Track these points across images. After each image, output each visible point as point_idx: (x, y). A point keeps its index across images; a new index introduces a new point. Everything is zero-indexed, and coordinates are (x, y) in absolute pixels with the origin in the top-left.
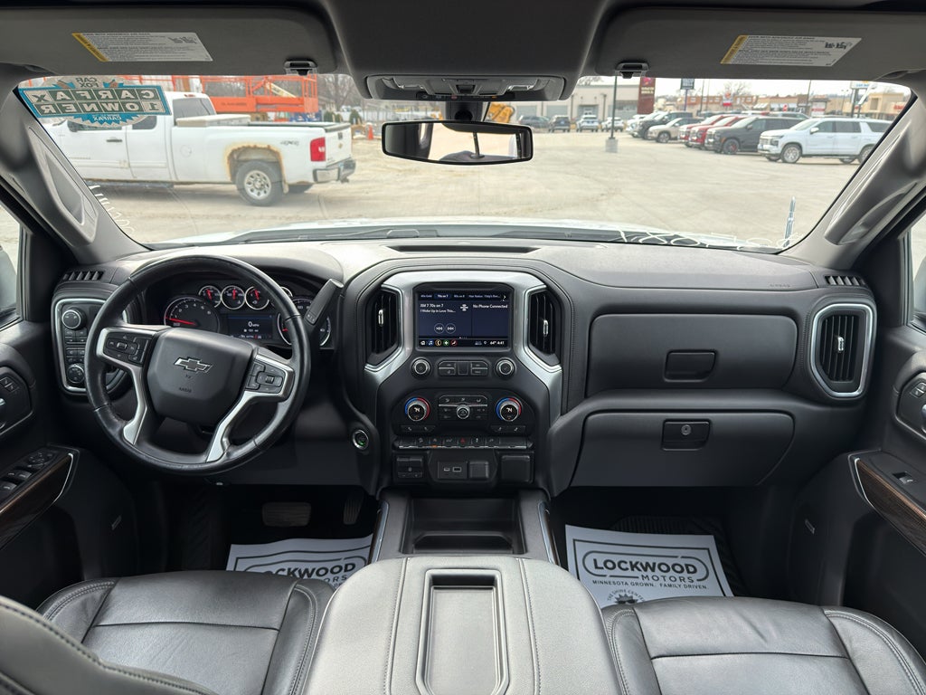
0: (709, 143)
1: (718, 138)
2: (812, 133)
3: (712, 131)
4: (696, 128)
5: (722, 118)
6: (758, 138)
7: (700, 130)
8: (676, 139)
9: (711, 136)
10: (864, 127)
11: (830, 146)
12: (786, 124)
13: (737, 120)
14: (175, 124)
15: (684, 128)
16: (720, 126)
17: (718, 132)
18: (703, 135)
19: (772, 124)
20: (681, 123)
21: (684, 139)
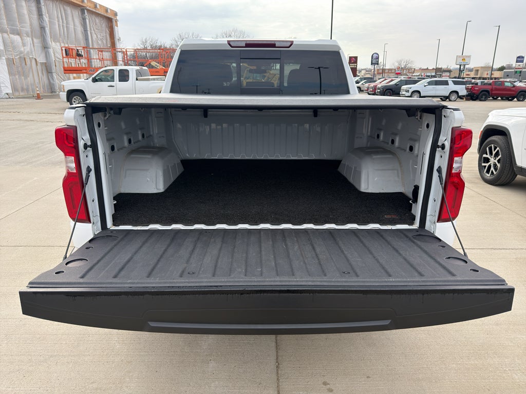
0: (378, 92)
1: (382, 90)
2: (425, 86)
3: (379, 86)
4: (372, 85)
5: (386, 80)
6: (400, 89)
7: (374, 86)
8: (363, 91)
9: (379, 89)
10: (450, 82)
11: (434, 92)
12: (415, 82)
13: (392, 80)
14: (137, 80)
15: (367, 85)
16: (384, 84)
17: (382, 86)
18: (375, 88)
19: (407, 82)
20: (366, 83)
21: (367, 90)
